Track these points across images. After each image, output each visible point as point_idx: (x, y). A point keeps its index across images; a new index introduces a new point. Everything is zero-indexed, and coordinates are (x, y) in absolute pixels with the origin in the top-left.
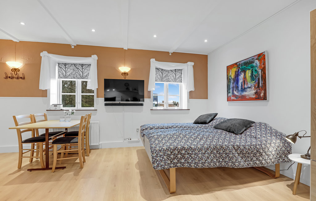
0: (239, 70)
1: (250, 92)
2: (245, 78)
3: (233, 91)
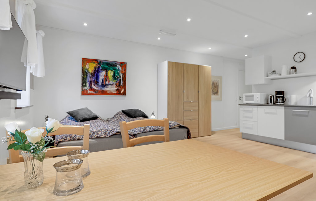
0: (99, 68)
1: (112, 89)
2: (106, 76)
3: (90, 85)
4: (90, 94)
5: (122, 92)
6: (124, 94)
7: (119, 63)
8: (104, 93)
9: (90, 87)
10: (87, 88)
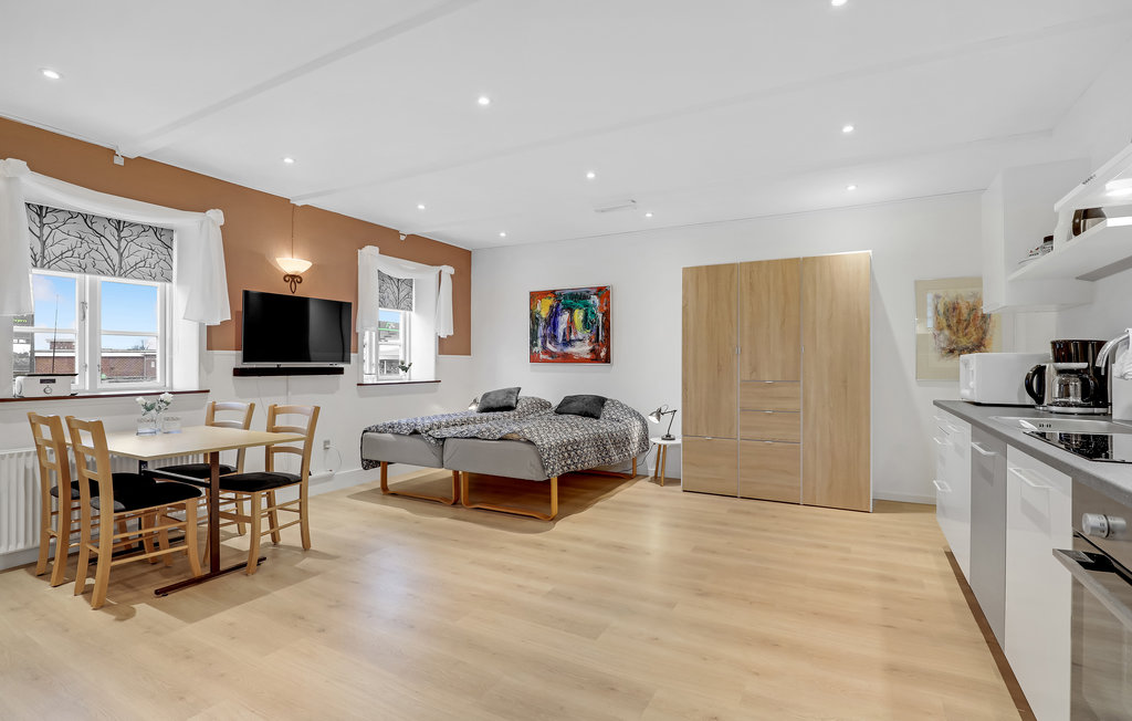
0: (558, 305)
1: (582, 349)
2: (571, 322)
3: (544, 342)
4: (545, 361)
5: (603, 354)
6: (607, 360)
7: (595, 291)
8: (567, 358)
9: (544, 347)
10: (538, 349)
